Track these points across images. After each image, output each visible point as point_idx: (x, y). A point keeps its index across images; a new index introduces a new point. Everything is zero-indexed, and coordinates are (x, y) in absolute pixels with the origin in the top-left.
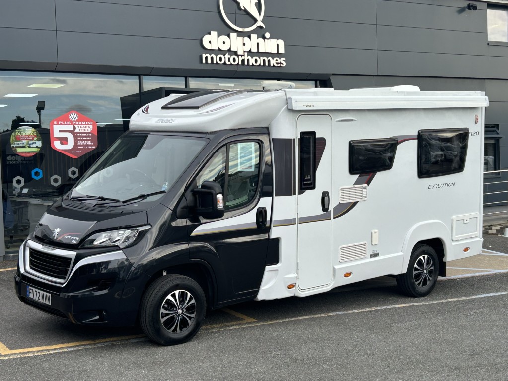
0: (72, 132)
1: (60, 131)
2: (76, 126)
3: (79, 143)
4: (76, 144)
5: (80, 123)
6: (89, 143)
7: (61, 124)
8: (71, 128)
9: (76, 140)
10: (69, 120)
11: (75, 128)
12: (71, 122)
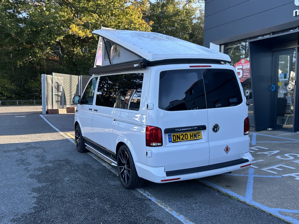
0: (242, 69)
1: (238, 69)
2: (243, 66)
3: (244, 74)
4: (243, 74)
5: (245, 64)
6: (248, 74)
7: (238, 66)
8: (241, 67)
9: (243, 73)
10: (241, 63)
11: (243, 67)
12: (242, 64)
